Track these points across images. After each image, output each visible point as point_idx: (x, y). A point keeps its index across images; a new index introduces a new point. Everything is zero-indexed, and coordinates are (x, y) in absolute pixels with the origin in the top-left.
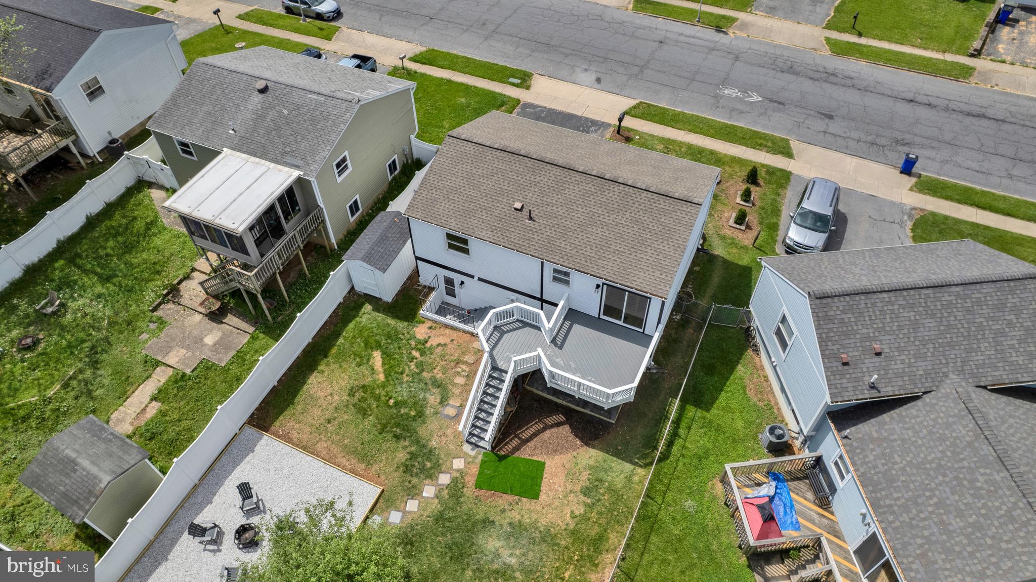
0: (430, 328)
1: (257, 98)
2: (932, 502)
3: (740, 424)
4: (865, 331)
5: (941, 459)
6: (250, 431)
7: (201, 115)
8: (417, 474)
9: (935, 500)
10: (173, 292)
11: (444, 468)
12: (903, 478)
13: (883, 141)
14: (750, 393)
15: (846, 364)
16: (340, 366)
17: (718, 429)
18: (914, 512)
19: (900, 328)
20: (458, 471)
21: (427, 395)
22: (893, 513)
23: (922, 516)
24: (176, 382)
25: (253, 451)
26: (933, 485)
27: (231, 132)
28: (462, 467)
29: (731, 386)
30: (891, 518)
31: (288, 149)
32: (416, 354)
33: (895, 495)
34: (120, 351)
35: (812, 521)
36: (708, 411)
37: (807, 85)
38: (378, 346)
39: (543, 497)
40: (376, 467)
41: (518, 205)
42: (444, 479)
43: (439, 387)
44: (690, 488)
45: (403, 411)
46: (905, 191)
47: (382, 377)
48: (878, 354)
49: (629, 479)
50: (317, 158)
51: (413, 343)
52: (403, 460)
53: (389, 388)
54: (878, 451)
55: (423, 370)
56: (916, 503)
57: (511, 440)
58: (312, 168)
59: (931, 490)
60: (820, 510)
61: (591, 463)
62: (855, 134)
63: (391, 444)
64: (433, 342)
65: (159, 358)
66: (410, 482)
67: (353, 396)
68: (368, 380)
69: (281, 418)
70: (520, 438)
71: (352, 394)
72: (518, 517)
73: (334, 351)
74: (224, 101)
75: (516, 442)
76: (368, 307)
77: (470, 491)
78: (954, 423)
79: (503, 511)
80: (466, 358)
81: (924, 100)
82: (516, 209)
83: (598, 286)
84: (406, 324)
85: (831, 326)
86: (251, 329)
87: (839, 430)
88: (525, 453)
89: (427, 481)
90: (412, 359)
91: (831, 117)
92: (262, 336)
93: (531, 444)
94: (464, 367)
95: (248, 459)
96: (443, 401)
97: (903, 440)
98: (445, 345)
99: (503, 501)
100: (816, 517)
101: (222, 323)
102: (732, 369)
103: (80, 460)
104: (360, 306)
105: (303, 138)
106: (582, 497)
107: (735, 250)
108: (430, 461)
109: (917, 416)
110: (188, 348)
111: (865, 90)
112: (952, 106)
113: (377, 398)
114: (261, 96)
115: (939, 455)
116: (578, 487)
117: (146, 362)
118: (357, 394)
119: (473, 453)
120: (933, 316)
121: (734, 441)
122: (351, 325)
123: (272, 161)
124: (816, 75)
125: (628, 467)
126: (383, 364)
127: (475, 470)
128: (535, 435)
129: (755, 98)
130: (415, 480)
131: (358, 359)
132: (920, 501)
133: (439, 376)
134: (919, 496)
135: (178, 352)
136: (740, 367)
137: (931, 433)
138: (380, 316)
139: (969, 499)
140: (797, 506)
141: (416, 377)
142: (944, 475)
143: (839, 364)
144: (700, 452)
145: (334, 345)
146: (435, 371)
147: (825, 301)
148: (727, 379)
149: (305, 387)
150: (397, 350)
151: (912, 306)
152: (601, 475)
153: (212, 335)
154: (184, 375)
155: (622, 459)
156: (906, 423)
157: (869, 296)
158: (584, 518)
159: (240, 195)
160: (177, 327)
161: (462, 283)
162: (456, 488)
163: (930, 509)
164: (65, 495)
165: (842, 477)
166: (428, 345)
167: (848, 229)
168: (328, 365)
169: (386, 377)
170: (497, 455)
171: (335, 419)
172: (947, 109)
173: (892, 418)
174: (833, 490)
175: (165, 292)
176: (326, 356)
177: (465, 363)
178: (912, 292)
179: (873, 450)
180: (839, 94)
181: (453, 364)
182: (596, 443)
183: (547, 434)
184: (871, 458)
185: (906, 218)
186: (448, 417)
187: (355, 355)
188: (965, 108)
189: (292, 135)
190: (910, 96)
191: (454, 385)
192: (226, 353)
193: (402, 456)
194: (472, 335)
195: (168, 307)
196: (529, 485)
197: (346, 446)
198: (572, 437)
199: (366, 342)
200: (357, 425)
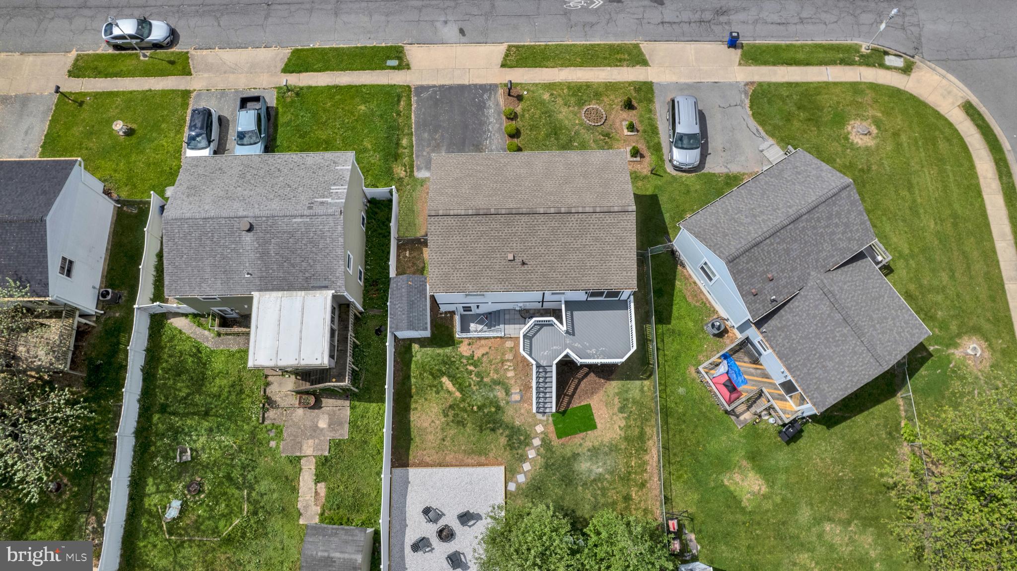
0: (469, 344)
1: (248, 238)
2: (816, 357)
3: (691, 324)
4: (761, 269)
5: (817, 329)
6: (398, 471)
7: (208, 269)
8: (519, 447)
9: (818, 355)
10: (267, 401)
11: (532, 435)
12: (800, 348)
13: (707, 16)
14: (690, 300)
15: (755, 295)
16: (426, 399)
17: (679, 333)
18: (809, 365)
19: (780, 257)
20: (542, 433)
21: (495, 393)
22: (799, 370)
23: (813, 366)
24: (323, 464)
25: (409, 482)
26: (815, 347)
27: (246, 276)
28: (543, 429)
29: (677, 300)
30: (798, 373)
31: (307, 275)
32: (471, 368)
33: (798, 359)
34: (264, 462)
35: (752, 375)
36: (670, 323)
38: (442, 373)
39: (599, 426)
40: (491, 455)
41: (511, 257)
42: (537, 442)
43: (499, 384)
44: (677, 380)
45: (486, 411)
46: (737, 68)
47: (458, 395)
48: (772, 280)
49: (642, 391)
50: (338, 275)
51: (465, 361)
52: (506, 443)
53: (468, 400)
54: (783, 335)
55: (482, 378)
57: (563, 399)
58: (338, 284)
59: (815, 350)
60: (754, 366)
61: (617, 391)
62: (685, 16)
63: (491, 436)
64: (478, 354)
65: (298, 454)
66: (517, 454)
67: (448, 416)
68: (450, 401)
69: (411, 452)
70: (568, 395)
71: (446, 415)
72: (591, 444)
73: (414, 391)
74: (220, 250)
75: (566, 399)
76: (415, 347)
77: (556, 442)
78: (819, 304)
79: (581, 445)
80: (507, 357)
82: (510, 260)
84: (450, 348)
85: (742, 275)
86: (347, 403)
87: (760, 329)
88: (575, 404)
89: (527, 448)
90: (470, 373)
91: (662, 3)
92: (357, 403)
93: (576, 396)
94: (509, 364)
95: (409, 488)
96: (508, 392)
97: (795, 324)
98: (487, 353)
99: (577, 439)
100: (753, 371)
101: (323, 407)
102: (673, 287)
103: (331, 555)
104: (410, 345)
105: (314, 261)
106: (621, 415)
107: (640, 184)
108: (522, 435)
109: (799, 306)
110: (312, 437)
113: (464, 410)
114: (249, 234)
115: (815, 327)
116: (616, 409)
117: (291, 461)
118: (449, 414)
119: (545, 418)
120: (796, 240)
121: (691, 338)
122: (413, 366)
123: (301, 289)
125: (638, 383)
126: (454, 385)
127: (552, 428)
128: (576, 389)
130: (520, 451)
131: (435, 389)
132: (810, 358)
133: (495, 377)
134: (810, 356)
135: (307, 443)
136: (677, 283)
137: (808, 315)
138: (429, 350)
139: (834, 349)
140: (742, 369)
141: (480, 383)
142: (820, 339)
143: (752, 297)
144: (675, 354)
145: (410, 386)
146: (491, 375)
147: (735, 262)
148: (673, 295)
149: (412, 425)
150: (457, 371)
151: (784, 240)
152: (625, 396)
153: (322, 420)
154: (326, 458)
155: (633, 380)
156: (793, 313)
158: (628, 427)
159: (301, 332)
160: (291, 426)
161: (478, 306)
162: (546, 444)
163: (816, 361)
165: (764, 349)
166: (476, 358)
167: (708, 126)
168: (416, 402)
169: (461, 393)
170: (560, 413)
171: (446, 436)
173: (786, 311)
174: (760, 354)
175: (261, 405)
176: (411, 395)
177: (508, 360)
178: (782, 231)
179: (780, 335)
181: (500, 365)
182: (613, 376)
183: (583, 384)
184: (780, 340)
185: (743, 96)
186: (516, 402)
187: (430, 386)
189: (303, 261)
191: (508, 378)
192: (343, 428)
193: (503, 440)
194: (501, 337)
195: (271, 414)
196: (587, 422)
197: (465, 451)
198: (597, 379)
199: (432, 374)
200: (463, 434)
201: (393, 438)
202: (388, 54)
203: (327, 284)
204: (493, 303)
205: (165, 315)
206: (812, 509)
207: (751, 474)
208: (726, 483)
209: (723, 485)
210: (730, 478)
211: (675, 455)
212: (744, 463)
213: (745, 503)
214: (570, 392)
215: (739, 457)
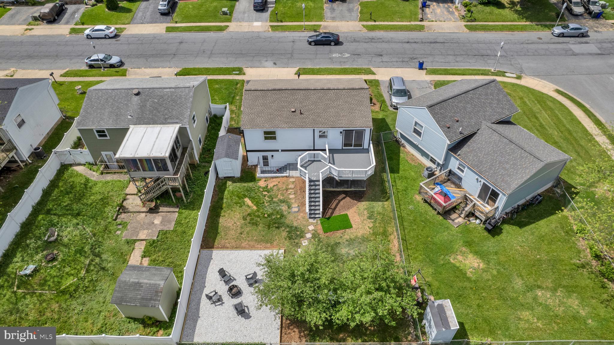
0: (265, 181)
2: (497, 163)
3: (413, 174)
4: (450, 114)
5: (493, 149)
6: (205, 252)
7: (106, 114)
8: (296, 238)
9: (498, 162)
10: (122, 209)
11: (306, 231)
12: (485, 160)
13: (406, 60)
14: (410, 162)
15: (449, 128)
16: (232, 210)
17: (406, 178)
18: (494, 168)
19: (460, 110)
20: (313, 230)
21: (280, 207)
22: (487, 172)
23: (496, 168)
24: (151, 245)
25: (212, 259)
26: (495, 158)
27: (129, 117)
28: (313, 228)
29: (401, 162)
30: (487, 174)
31: (166, 117)
32: (266, 193)
33: (485, 166)
34: (109, 244)
36: (398, 173)
37: (365, 45)
38: (245, 196)
39: (354, 226)
40: (275, 243)
41: (293, 110)
42: (309, 235)
43: (284, 202)
44: (408, 202)
45: (273, 217)
46: (424, 75)
47: (255, 208)
48: (458, 121)
49: (383, 207)
50: (185, 116)
51: (261, 190)
52: (286, 235)
53: (261, 211)
54: (472, 155)
55: (273, 198)
57: (328, 211)
58: (185, 121)
59: (495, 160)
60: (459, 189)
61: (365, 207)
62: (394, 60)
63: (276, 231)
64: (271, 185)
65: (135, 238)
66: (294, 242)
67: (246, 220)
68: (249, 211)
69: (216, 241)
70: (331, 209)
71: (244, 219)
72: (348, 237)
73: (224, 205)
74: (117, 104)
75: (330, 211)
76: (229, 183)
77: (322, 236)
78: (491, 136)
79: (341, 237)
80: (290, 187)
81: (413, 41)
82: (293, 112)
83: (341, 132)
84: (253, 183)
85: (438, 116)
86: (177, 210)
87: (456, 154)
88: (337, 213)
89: (302, 239)
90: (265, 196)
91: (381, 55)
92: (184, 211)
93: (337, 209)
94: (291, 190)
95: (211, 263)
96: (289, 207)
97: (478, 148)
98: (277, 185)
99: (339, 234)
100: (459, 192)
101: (158, 212)
102: (399, 156)
103: (141, 281)
104: (226, 183)
105: (172, 110)
106: (369, 220)
107: (374, 114)
108: (298, 231)
109: (479, 139)
110: (147, 229)
111: (388, 42)
112: (424, 41)
113: (259, 216)
114: (137, 97)
115: (492, 148)
116: (365, 217)
117: (128, 243)
118: (248, 218)
119: (315, 221)
120: (468, 103)
121: (414, 180)
122: (226, 192)
123: (160, 124)
124: (367, 41)
125: (380, 203)
126: (252, 202)
127: (320, 227)
128: (337, 205)
129: (347, 55)
130: (296, 241)
131: (239, 205)
132: (493, 164)
133: (281, 198)
134: (493, 163)
135: (143, 232)
136: (401, 154)
137: (486, 142)
138: (238, 184)
139: (508, 157)
141: (271, 202)
142: (497, 153)
143: (447, 128)
144: (404, 188)
145: (223, 203)
146: (279, 197)
147: (432, 108)
148: (399, 160)
149: (220, 225)
150: (255, 195)
151: (461, 102)
152: (372, 210)
153: (157, 220)
154: (154, 241)
155: (376, 201)
156: (476, 142)
157: (446, 102)
158: (374, 227)
160: (134, 222)
161: (272, 156)
162: (315, 235)
163: (498, 165)
165: (463, 171)
166: (269, 187)
167: (412, 95)
168: (225, 212)
169: (257, 207)
170: (326, 218)
171: (243, 232)
172: (422, 43)
173: (471, 143)
174: (460, 179)
175: (117, 209)
176: (222, 209)
177: (291, 189)
178: (459, 97)
179: (470, 155)
180: (379, 45)
181: (285, 191)
182: (362, 199)
183: (342, 203)
184: (471, 158)
185: (430, 85)
186: (295, 212)
187: (236, 203)
188: (429, 41)
189: (165, 110)
190: (407, 41)
191: (290, 199)
192: (171, 224)
193: (284, 234)
194: (286, 177)
195: (123, 216)
196: (346, 224)
197: (256, 240)
198: (352, 201)
199: (238, 197)
200: (256, 230)
201: (205, 231)
202: (234, 69)
203: (177, 121)
204: (282, 151)
205: (71, 165)
206: (523, 280)
207: (470, 256)
208: (452, 261)
209: (449, 263)
210: (454, 259)
211: (411, 243)
212: (464, 249)
213: (469, 274)
214: (333, 207)
215: (459, 245)
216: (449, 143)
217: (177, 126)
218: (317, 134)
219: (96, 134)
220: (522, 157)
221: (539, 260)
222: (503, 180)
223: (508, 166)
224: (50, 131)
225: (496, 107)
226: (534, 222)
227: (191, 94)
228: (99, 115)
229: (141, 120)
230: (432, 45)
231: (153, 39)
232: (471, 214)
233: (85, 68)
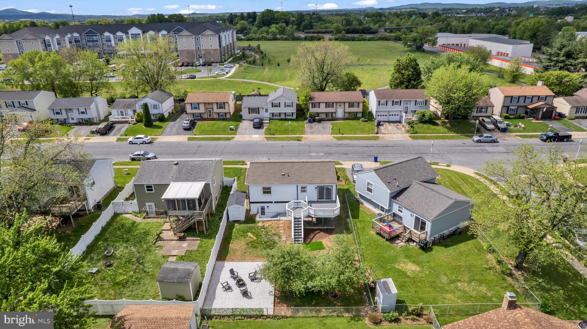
0: (263, 223)
3: (369, 219)
4: (390, 175)
6: (219, 263)
7: (155, 175)
10: (159, 238)
12: (415, 202)
13: (365, 156)
14: (367, 212)
15: (389, 183)
16: (238, 240)
17: (364, 221)
19: (397, 173)
21: (273, 238)
22: (417, 208)
24: (180, 259)
25: (225, 265)
26: (422, 200)
27: (170, 177)
29: (361, 212)
31: (196, 177)
32: (263, 230)
33: (415, 205)
34: (149, 257)
36: (358, 219)
37: (335, 148)
38: (248, 232)
39: (326, 248)
41: (283, 174)
43: (276, 235)
44: (365, 234)
45: (268, 243)
46: (378, 165)
47: (255, 238)
48: (395, 179)
49: (347, 237)
50: (209, 177)
51: (260, 228)
53: (260, 240)
54: (406, 199)
55: (268, 233)
56: (420, 205)
58: (208, 180)
60: (401, 224)
61: (334, 237)
62: (356, 157)
65: (169, 255)
67: (249, 245)
68: (251, 240)
69: (227, 257)
71: (247, 244)
73: (233, 237)
74: (162, 170)
75: (309, 240)
76: (236, 225)
78: (419, 188)
79: (317, 254)
80: (280, 226)
81: (370, 146)
82: (283, 175)
83: (316, 188)
84: (253, 224)
85: (381, 176)
86: (199, 239)
87: (395, 200)
88: (314, 241)
90: (262, 231)
91: (347, 154)
92: (204, 239)
93: (314, 238)
95: (224, 269)
96: (280, 238)
97: (411, 195)
98: (271, 225)
99: (315, 252)
100: (400, 226)
101: (186, 240)
102: (359, 209)
103: (178, 267)
104: (234, 225)
105: (200, 173)
106: (337, 245)
107: (341, 186)
110: (177, 249)
111: (352, 146)
112: (378, 146)
113: (258, 243)
114: (176, 166)
116: (334, 243)
117: (163, 257)
119: (298, 245)
120: (403, 169)
122: (234, 230)
124: (336, 146)
125: (345, 235)
126: (253, 235)
128: (314, 236)
129: (322, 154)
131: (243, 237)
133: (274, 232)
135: (174, 251)
137: (415, 192)
138: (243, 225)
139: (430, 199)
141: (267, 235)
142: (423, 197)
144: (362, 227)
146: (272, 232)
147: (377, 171)
148: (359, 211)
149: (230, 248)
150: (255, 231)
151: (397, 168)
152: (339, 239)
153: (185, 244)
154: (182, 256)
155: (342, 234)
156: (409, 192)
159: (188, 191)
160: (168, 246)
161: (268, 207)
164: (179, 278)
165: (401, 212)
166: (265, 226)
168: (233, 241)
169: (257, 238)
170: (306, 243)
171: (247, 252)
172: (377, 147)
173: (406, 192)
174: (401, 218)
175: (156, 237)
176: (231, 239)
177: (281, 227)
180: (345, 148)
181: (277, 228)
182: (332, 233)
183: (317, 235)
184: (406, 201)
186: (284, 240)
187: (241, 236)
188: (382, 145)
189: (196, 173)
190: (366, 145)
191: (280, 233)
192: (194, 247)
194: (278, 220)
195: (160, 242)
196: (320, 247)
197: (256, 256)
198: (325, 234)
199: (243, 232)
200: (256, 251)
201: (219, 251)
202: (239, 162)
203: (204, 180)
204: (275, 202)
205: (121, 214)
206: (448, 277)
207: (410, 264)
208: (396, 266)
209: (394, 268)
210: (398, 266)
211: (367, 257)
212: (405, 260)
213: (408, 274)
214: (311, 237)
215: (402, 258)
216: (390, 192)
217: (203, 183)
218: (300, 189)
219: (146, 189)
220: (440, 198)
221: (460, 266)
222: (427, 212)
223: (430, 204)
224: (106, 194)
225: (422, 172)
226: (456, 245)
227: (214, 164)
228: (149, 176)
229: (178, 179)
230: (385, 148)
231: (178, 145)
232: (410, 240)
233: (128, 160)
